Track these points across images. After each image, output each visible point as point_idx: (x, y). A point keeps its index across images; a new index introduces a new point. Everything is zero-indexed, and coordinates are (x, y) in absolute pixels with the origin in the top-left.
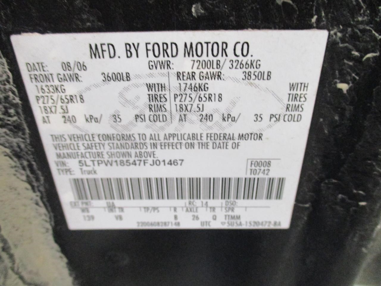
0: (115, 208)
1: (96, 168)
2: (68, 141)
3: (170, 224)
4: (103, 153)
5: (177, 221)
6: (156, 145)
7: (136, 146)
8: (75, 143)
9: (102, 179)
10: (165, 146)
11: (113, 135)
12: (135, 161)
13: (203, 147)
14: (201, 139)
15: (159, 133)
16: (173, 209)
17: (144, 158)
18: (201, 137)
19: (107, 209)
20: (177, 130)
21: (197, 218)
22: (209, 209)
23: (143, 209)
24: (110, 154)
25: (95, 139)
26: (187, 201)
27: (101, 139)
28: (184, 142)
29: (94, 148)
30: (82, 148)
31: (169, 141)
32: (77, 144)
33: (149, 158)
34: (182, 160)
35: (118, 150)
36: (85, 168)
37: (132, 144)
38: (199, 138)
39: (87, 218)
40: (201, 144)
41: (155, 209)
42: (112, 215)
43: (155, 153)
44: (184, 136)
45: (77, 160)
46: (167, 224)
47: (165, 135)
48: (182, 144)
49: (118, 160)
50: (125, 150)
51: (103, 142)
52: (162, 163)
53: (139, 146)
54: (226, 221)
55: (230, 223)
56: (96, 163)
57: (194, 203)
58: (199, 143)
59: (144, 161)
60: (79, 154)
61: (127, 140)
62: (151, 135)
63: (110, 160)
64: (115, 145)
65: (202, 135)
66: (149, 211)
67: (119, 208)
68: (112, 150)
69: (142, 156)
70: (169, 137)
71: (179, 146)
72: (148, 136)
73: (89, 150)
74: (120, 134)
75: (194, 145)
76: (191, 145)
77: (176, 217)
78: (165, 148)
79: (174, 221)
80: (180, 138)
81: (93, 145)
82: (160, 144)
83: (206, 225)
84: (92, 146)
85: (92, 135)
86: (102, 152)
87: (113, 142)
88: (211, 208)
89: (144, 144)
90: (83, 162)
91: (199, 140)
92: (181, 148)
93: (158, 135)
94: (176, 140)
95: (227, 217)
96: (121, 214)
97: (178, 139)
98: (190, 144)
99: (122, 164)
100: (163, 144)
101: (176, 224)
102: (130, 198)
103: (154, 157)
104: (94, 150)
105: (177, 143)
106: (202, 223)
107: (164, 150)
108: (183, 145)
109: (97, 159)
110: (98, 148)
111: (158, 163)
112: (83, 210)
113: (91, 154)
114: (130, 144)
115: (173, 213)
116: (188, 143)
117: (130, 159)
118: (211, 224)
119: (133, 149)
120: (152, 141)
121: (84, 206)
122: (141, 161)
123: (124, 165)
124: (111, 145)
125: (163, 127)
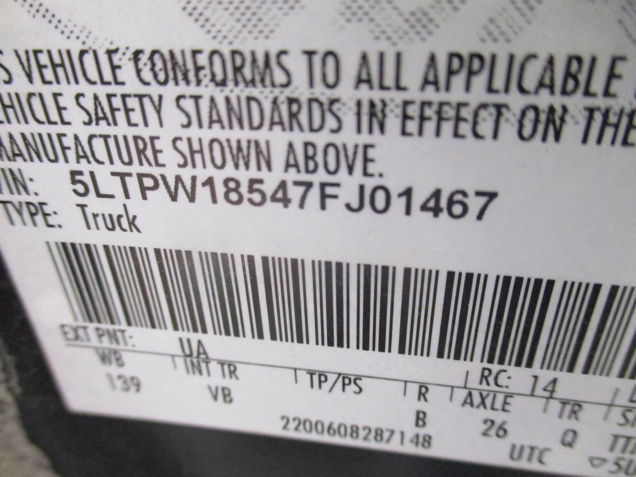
0: (207, 361)
1: (136, 204)
2: (21, 85)
3: (397, 437)
4: (158, 145)
5: (422, 432)
6: (380, 115)
7: (293, 116)
8: (47, 92)
9: (157, 252)
10: (423, 118)
11: (195, 53)
12: (283, 185)
13: (609, 132)
14: (607, 93)
15: (402, 47)
16: (413, 389)
17: (321, 176)
18: (612, 75)
19: (180, 361)
20: (496, 33)
21: (502, 431)
22: (555, 406)
23: (304, 378)
24: (183, 146)
25: (121, 75)
26: (476, 367)
27: (147, 75)
28: (516, 101)
29: (120, 116)
30: (74, 115)
31: (443, 96)
32: (56, 96)
33: (342, 175)
34: (492, 196)
35: (216, 132)
36: (94, 204)
37: (275, 101)
38: (598, 85)
39: (119, 384)
40: (598, 117)
41: (347, 380)
42: (198, 384)
43: (371, 153)
44: (522, 68)
45: (62, 170)
46: (386, 435)
47: (432, 59)
48: (504, 111)
49: (219, 177)
50: (245, 135)
51: (154, 90)
52: (399, 204)
53: (303, 117)
54: (611, 457)
55: (623, 464)
56: (133, 184)
57: (502, 379)
58: (591, 111)
59: (323, 186)
60: (69, 141)
61: (253, 82)
62: (364, 57)
63: (186, 174)
64: (205, 104)
65: (620, 68)
66: (326, 386)
67: (222, 363)
68: (194, 132)
69: (316, 165)
70: (451, 73)
71: (486, 127)
72: (350, 68)
73: (103, 128)
74: (226, 50)
75: (562, 120)
76: (550, 121)
77: (420, 418)
78: (421, 132)
79: (411, 431)
80: (499, 82)
81: (117, 102)
82: (399, 111)
83: (530, 459)
84: (113, 110)
85: (110, 53)
86: (152, 139)
87: (193, 90)
88: (564, 403)
89: (326, 107)
90: (87, 178)
91: (594, 95)
92: (495, 135)
93: (399, 56)
94: (478, 93)
95: (621, 442)
96: (228, 382)
97: (490, 90)
98: (543, 117)
99: (234, 196)
100: (413, 111)
101: (416, 440)
102: (261, 336)
103: (366, 174)
104: (122, 129)
105: (484, 106)
106: (515, 452)
107: (415, 140)
108: (507, 120)
109: (135, 169)
110: (136, 117)
111: (380, 197)
112: (104, 358)
113: (111, 142)
114: (267, 106)
115: (413, 404)
116: (536, 109)
117: (264, 174)
118: (546, 457)
119: (277, 128)
120: (365, 93)
121: (106, 342)
122: (308, 185)
123: (240, 201)
124: (189, 105)
125: (425, 14)
